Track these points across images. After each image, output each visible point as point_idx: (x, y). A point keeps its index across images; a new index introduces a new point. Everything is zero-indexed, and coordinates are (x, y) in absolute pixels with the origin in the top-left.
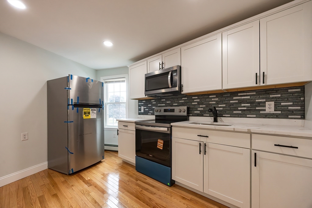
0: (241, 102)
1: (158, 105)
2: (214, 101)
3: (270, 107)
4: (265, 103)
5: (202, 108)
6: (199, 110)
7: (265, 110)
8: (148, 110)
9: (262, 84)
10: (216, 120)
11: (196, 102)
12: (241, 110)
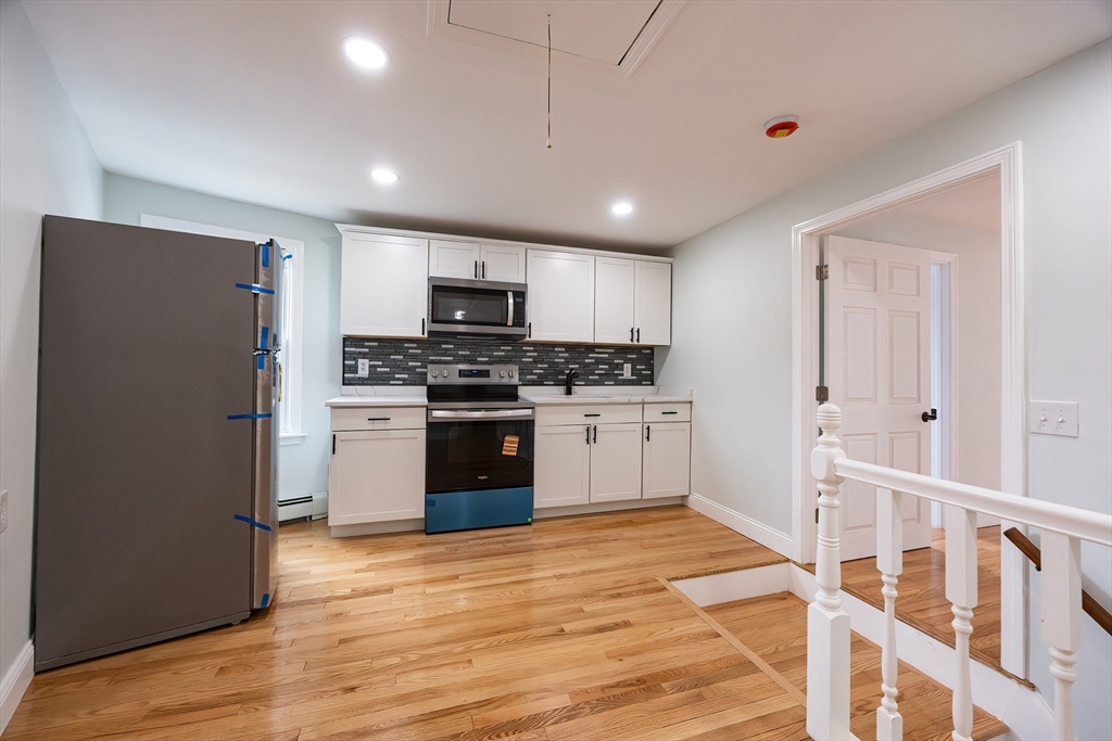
0: (599, 362)
1: (431, 358)
2: (562, 358)
3: (627, 372)
4: (622, 364)
5: (541, 369)
6: (536, 374)
7: (622, 375)
8: (388, 369)
9: (635, 342)
10: (569, 392)
11: (530, 357)
12: (598, 374)
